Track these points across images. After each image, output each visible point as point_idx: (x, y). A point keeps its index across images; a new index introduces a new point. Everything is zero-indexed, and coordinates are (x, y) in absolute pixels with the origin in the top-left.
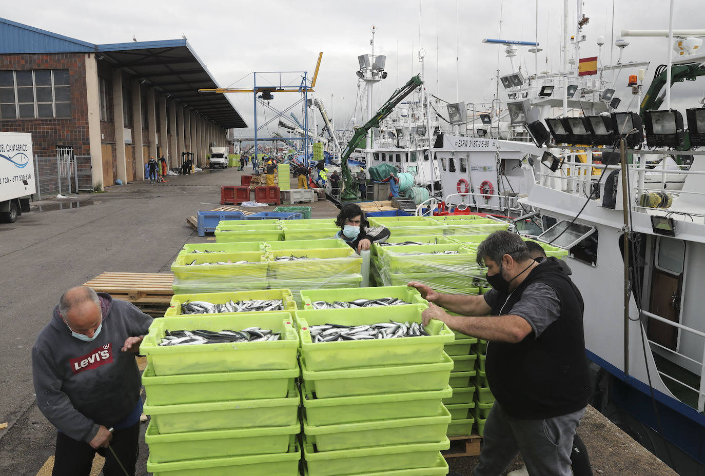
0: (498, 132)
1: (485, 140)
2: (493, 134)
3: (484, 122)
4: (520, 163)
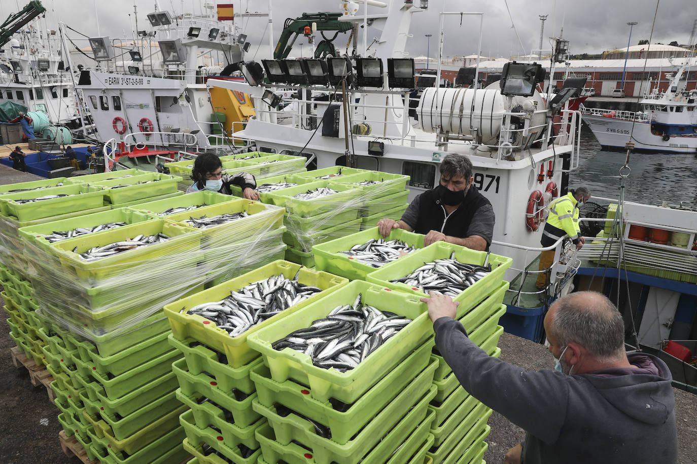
0: (152, 70)
1: (138, 77)
2: (146, 72)
3: (134, 59)
4: (175, 100)
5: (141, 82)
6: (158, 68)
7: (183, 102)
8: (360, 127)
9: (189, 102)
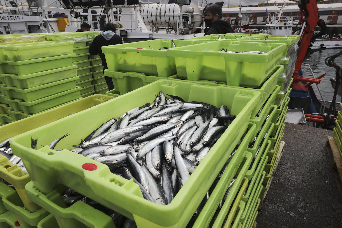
0: (23, 11)
1: (17, 16)
2: (20, 13)
3: (13, 6)
4: (39, 27)
5: (19, 18)
6: (26, 11)
7: (42, 28)
8: (116, 25)
9: (45, 28)
